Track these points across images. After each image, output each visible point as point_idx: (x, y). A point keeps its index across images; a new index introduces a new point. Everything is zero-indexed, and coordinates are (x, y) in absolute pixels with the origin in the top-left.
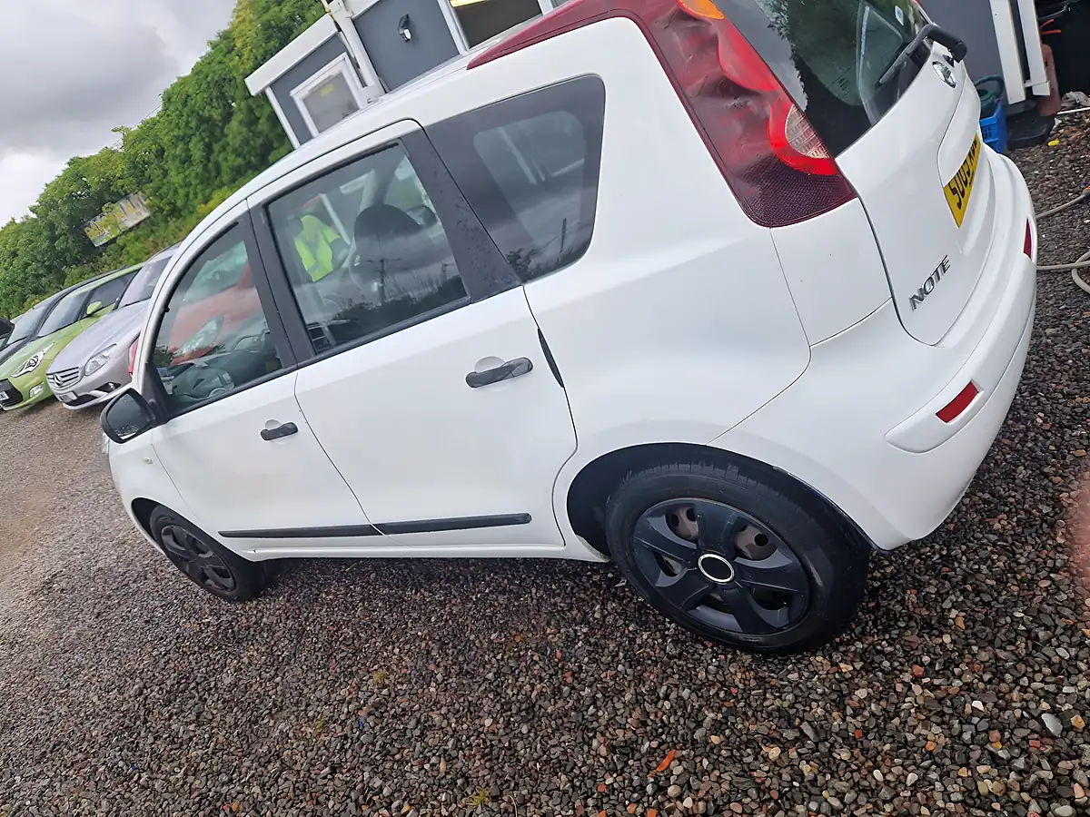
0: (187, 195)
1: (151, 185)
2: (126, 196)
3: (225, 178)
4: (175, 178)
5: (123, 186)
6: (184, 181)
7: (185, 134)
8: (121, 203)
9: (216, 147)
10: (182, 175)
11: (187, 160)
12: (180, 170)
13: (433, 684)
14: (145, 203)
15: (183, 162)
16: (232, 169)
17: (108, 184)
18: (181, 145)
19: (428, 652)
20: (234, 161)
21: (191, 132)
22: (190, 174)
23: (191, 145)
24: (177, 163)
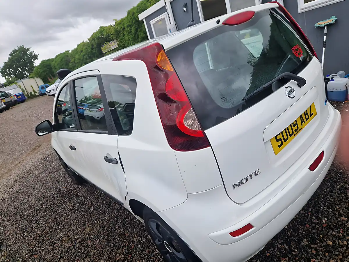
0: (128, 43)
1: (120, 38)
2: (113, 40)
3: (140, 40)
4: (126, 37)
5: (112, 37)
6: (128, 39)
7: (131, 25)
8: (112, 42)
9: (139, 30)
10: (128, 37)
11: (130, 32)
12: (128, 35)
13: (99, 240)
14: (118, 43)
15: (129, 33)
16: (142, 37)
17: (109, 35)
18: (129, 28)
19: (105, 227)
20: (143, 35)
21: (133, 24)
22: (130, 37)
23: (132, 28)
24: (128, 33)
